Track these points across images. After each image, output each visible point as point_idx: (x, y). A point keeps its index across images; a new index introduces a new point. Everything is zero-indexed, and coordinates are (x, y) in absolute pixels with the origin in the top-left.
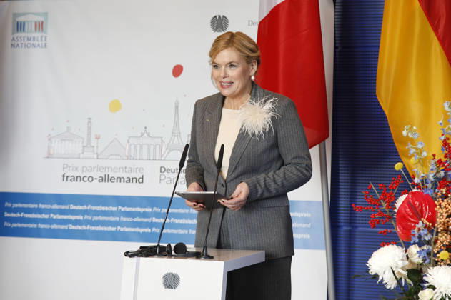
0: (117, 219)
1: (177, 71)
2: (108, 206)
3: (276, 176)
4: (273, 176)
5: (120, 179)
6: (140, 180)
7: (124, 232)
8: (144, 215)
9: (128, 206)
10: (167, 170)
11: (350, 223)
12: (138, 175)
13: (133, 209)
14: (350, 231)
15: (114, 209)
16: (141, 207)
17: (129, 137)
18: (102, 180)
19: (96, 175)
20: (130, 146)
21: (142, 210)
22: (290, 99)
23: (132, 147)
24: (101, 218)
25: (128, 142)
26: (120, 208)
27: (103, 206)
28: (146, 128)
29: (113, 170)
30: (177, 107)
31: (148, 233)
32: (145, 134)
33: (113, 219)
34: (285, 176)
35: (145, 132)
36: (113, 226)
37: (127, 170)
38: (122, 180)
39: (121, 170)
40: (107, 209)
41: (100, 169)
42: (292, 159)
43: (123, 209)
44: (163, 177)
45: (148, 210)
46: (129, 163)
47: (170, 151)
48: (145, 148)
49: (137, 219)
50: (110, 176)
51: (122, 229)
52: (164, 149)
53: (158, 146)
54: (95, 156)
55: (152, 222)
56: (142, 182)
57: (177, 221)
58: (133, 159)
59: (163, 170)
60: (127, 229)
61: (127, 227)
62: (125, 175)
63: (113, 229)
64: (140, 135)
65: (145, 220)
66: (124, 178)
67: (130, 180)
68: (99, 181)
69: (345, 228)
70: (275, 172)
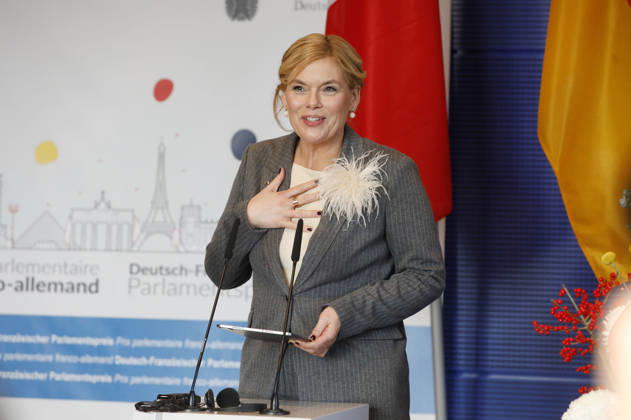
0: (50, 358)
1: (163, 90)
2: (32, 334)
3: (382, 292)
4: (378, 292)
5: (55, 286)
6: (93, 288)
7: (62, 383)
8: (101, 351)
9: (71, 335)
10: (143, 270)
11: (477, 366)
12: (89, 279)
13: (79, 341)
14: (476, 381)
15: (43, 340)
16: (93, 336)
17: (73, 210)
18: (20, 287)
19: (11, 277)
20: (73, 226)
21: (95, 342)
22: (409, 159)
23: (79, 228)
24: (19, 357)
25: (70, 217)
26: (54, 338)
27: (23, 334)
28: (103, 193)
29: (42, 269)
30: (161, 157)
31: (106, 384)
32: (103, 205)
33: (40, 358)
34: (399, 292)
35: (103, 201)
36: (41, 371)
37: (68, 269)
38: (59, 287)
39: (57, 269)
40: (29, 339)
41: (16, 267)
42: (408, 262)
43: (60, 340)
44: (134, 283)
45: (108, 342)
46: (73, 258)
47: (149, 234)
48: (102, 229)
49: (87, 359)
50: (36, 281)
51: (58, 377)
52: (137, 231)
53: (125, 228)
54: (9, 244)
55: (114, 363)
56: (97, 291)
57: (161, 362)
58: (80, 249)
59: (135, 269)
60: (68, 377)
61: (69, 372)
62: (65, 279)
63: (42, 376)
64: (92, 205)
65: (102, 360)
66: (62, 285)
67: (73, 288)
68: (16, 289)
69: (465, 376)
70: (382, 284)
